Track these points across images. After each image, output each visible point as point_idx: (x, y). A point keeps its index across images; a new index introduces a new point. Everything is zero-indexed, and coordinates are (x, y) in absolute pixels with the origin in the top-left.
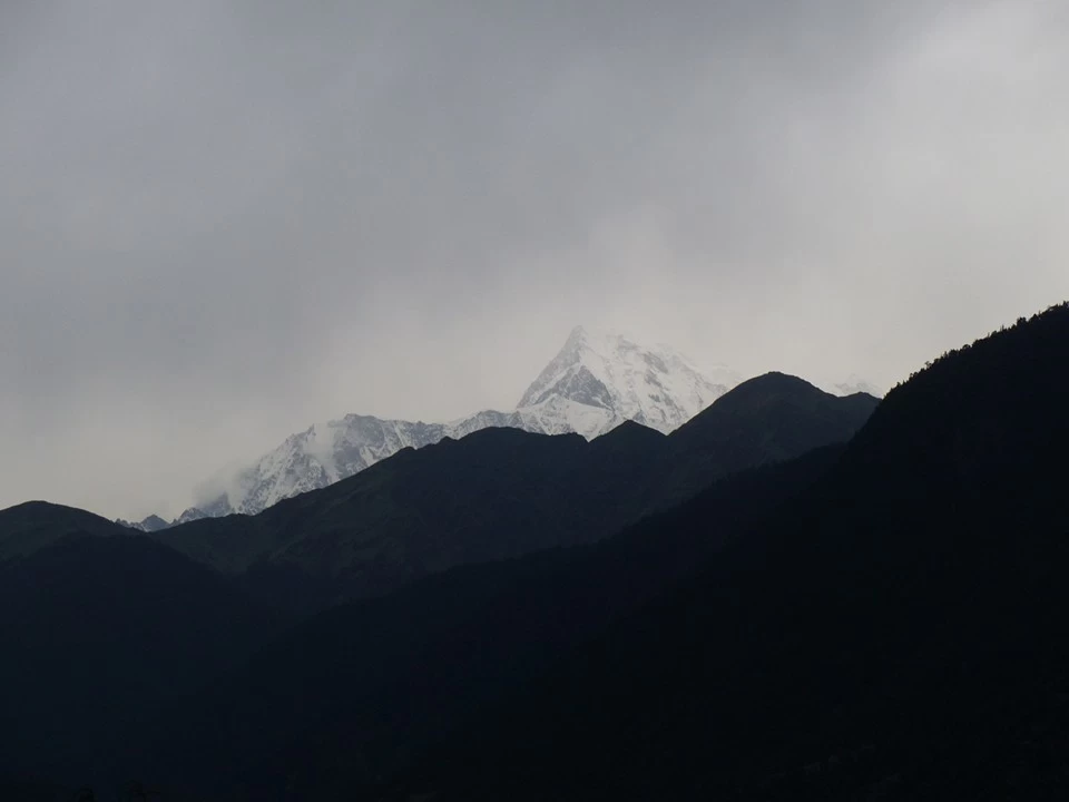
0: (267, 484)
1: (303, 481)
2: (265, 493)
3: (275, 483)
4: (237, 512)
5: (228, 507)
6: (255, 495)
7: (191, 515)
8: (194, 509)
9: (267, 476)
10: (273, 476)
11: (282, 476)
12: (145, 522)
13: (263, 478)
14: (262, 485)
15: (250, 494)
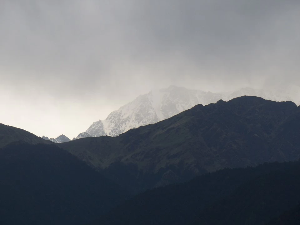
0: (125, 121)
1: (144, 120)
2: (124, 126)
3: (129, 121)
4: (108, 135)
5: (103, 132)
6: (119, 127)
7: (82, 136)
8: (85, 133)
9: (125, 117)
10: (128, 117)
11: (134, 117)
12: (58, 138)
13: (123, 118)
14: (122, 122)
15: (115, 126)
